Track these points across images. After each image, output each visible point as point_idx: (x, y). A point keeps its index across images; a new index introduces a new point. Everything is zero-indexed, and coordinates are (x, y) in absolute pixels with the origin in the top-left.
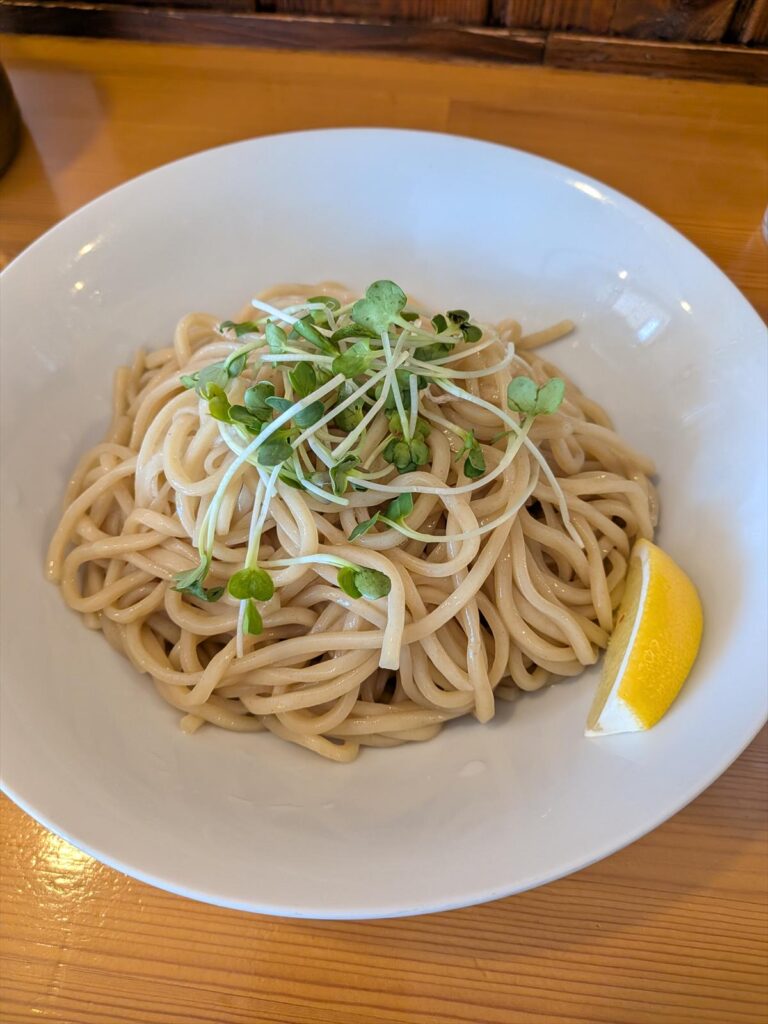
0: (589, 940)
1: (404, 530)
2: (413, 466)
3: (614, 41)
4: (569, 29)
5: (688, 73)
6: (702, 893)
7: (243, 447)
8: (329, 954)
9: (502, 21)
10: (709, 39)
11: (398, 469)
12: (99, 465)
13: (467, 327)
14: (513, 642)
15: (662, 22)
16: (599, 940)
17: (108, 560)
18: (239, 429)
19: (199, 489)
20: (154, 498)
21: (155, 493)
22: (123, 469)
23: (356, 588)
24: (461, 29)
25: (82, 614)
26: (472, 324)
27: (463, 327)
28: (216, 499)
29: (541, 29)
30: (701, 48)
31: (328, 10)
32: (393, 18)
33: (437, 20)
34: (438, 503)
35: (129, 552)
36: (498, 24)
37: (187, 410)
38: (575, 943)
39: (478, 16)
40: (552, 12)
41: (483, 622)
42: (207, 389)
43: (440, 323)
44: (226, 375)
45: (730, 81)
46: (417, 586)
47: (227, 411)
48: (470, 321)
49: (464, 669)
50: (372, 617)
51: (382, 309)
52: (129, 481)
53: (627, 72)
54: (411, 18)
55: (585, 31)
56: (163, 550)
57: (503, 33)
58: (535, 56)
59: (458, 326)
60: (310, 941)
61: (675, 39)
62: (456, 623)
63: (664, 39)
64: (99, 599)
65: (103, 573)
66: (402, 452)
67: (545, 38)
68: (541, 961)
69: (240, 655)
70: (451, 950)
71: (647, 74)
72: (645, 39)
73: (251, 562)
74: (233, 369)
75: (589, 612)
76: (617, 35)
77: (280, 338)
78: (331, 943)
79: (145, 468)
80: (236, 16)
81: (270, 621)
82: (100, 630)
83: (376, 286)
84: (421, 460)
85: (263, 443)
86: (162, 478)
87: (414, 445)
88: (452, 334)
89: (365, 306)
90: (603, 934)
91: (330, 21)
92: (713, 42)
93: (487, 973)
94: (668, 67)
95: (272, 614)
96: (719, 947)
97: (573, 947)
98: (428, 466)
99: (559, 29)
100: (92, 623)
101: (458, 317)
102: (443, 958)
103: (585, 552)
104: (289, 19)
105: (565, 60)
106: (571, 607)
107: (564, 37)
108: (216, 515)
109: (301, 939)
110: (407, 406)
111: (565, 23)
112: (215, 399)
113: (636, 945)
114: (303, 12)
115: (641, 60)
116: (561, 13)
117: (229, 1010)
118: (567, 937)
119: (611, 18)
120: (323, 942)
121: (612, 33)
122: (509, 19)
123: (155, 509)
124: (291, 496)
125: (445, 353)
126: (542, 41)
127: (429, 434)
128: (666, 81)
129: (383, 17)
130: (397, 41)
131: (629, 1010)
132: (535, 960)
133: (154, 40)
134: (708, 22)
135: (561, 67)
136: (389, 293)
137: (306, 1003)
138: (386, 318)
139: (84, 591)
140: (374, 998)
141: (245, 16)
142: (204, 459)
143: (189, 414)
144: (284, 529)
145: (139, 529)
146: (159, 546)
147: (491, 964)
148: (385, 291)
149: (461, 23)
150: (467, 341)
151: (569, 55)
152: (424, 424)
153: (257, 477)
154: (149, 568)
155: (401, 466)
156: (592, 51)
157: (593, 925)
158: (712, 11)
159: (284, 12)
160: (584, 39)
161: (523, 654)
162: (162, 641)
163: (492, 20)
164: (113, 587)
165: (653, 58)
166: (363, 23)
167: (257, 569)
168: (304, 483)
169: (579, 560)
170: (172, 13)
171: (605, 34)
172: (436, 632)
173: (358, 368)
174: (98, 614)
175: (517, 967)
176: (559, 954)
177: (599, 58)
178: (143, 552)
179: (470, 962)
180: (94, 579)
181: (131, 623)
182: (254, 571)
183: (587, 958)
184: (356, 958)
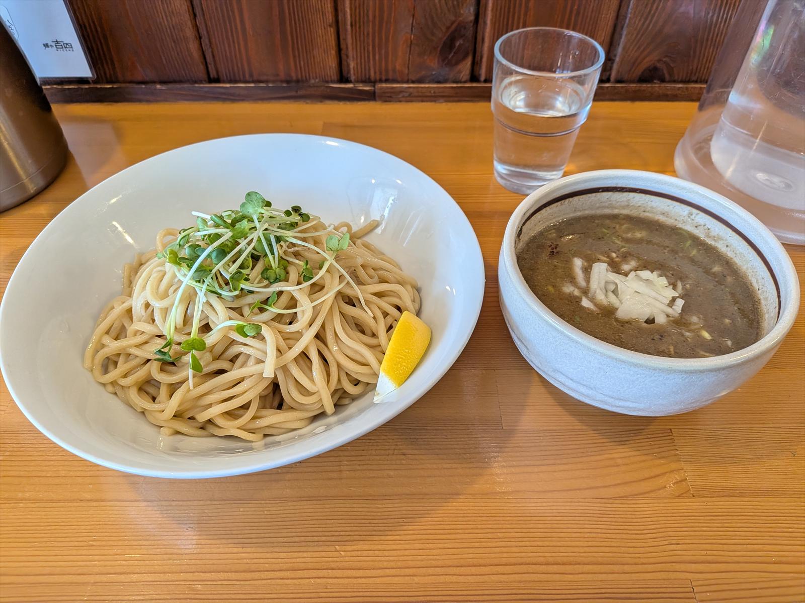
0: (399, 528)
1: (274, 310)
2: (277, 280)
3: (412, 85)
4: (387, 81)
5: (456, 99)
6: (461, 497)
7: (186, 277)
8: (251, 555)
9: (349, 79)
10: (463, 80)
11: (271, 283)
12: (114, 308)
13: (303, 214)
14: (339, 366)
15: (435, 74)
16: (405, 528)
17: (119, 355)
18: (184, 269)
19: (165, 303)
20: (143, 316)
21: (144, 314)
22: (126, 305)
23: (245, 332)
24: (327, 85)
25: (104, 385)
26: (304, 212)
27: (300, 215)
28: (174, 308)
29: (371, 82)
30: (459, 85)
31: (251, 80)
32: (288, 82)
33: (312, 81)
34: (292, 298)
35: (130, 346)
36: (347, 81)
37: (159, 268)
38: (391, 531)
39: (335, 77)
40: (375, 73)
41: (320, 354)
42: (168, 253)
43: (288, 213)
44: (178, 246)
45: (478, 101)
46: (284, 339)
47: (177, 260)
48: (303, 211)
49: (312, 380)
50: (260, 355)
51: (254, 206)
52: (129, 311)
53: (422, 101)
54: (298, 81)
55: (395, 81)
56: (148, 344)
57: (350, 86)
58: (371, 97)
59: (297, 214)
60: (241, 550)
61: (445, 81)
62: (304, 355)
63: (439, 82)
64: (113, 374)
65: (116, 363)
66: (271, 274)
67: (374, 86)
68: (372, 543)
69: (191, 388)
70: (321, 543)
71: (435, 101)
72: (429, 83)
73: (194, 335)
74: (181, 243)
75: (379, 349)
76: (413, 82)
77: (203, 224)
78: (253, 550)
79: (137, 303)
80: (197, 85)
81: (207, 368)
82: (115, 394)
83: (249, 194)
84: (282, 277)
85: (195, 272)
86: (147, 305)
87: (278, 270)
88: (295, 218)
89: (246, 205)
90: (407, 524)
91: (252, 85)
92: (465, 82)
93: (342, 553)
94: (443, 97)
95: (208, 365)
96: (470, 523)
97: (390, 533)
98: (286, 280)
99: (381, 81)
100: (110, 388)
101: (296, 209)
102: (316, 549)
103: (374, 318)
104: (228, 85)
105: (388, 97)
106: (371, 347)
107: (384, 85)
108: (176, 316)
109: (236, 550)
110: (273, 253)
111: (384, 78)
112: (172, 255)
113: (425, 527)
114: (236, 82)
115: (429, 94)
116: (381, 73)
117: (193, 593)
118: (386, 528)
119: (408, 74)
120: (249, 550)
121: (410, 81)
122: (353, 78)
123: (144, 321)
124: (214, 300)
125: (293, 228)
126: (373, 88)
127: (287, 267)
128: (444, 104)
129: (282, 81)
130: (293, 93)
131: (422, 560)
132: (369, 543)
133: (148, 101)
134: (460, 72)
135: (386, 101)
136: (256, 198)
137: (238, 583)
138: (257, 210)
139: (106, 371)
140: (279, 574)
141: (202, 85)
142: (169, 290)
143: (161, 271)
144: (213, 318)
145: (136, 333)
146: (146, 343)
147: (343, 548)
148: (254, 197)
149: (327, 82)
150: (303, 221)
151: (389, 95)
152: (283, 262)
153: (196, 293)
154: (142, 354)
155: (271, 281)
156: (401, 92)
157: (401, 520)
158: (460, 67)
159: (224, 82)
160: (395, 85)
161: (346, 373)
162: (151, 396)
163: (343, 79)
164: (122, 367)
165: (434, 92)
166: (270, 85)
167: (197, 338)
168: (220, 291)
169: (372, 322)
170: (158, 86)
171: (407, 82)
172: (295, 359)
173: (243, 233)
174: (114, 383)
175: (359, 547)
176: (383, 538)
177: (407, 94)
178: (138, 346)
179: (333, 549)
180: (111, 367)
181: (133, 385)
182: (196, 339)
183: (398, 537)
184: (268, 555)
